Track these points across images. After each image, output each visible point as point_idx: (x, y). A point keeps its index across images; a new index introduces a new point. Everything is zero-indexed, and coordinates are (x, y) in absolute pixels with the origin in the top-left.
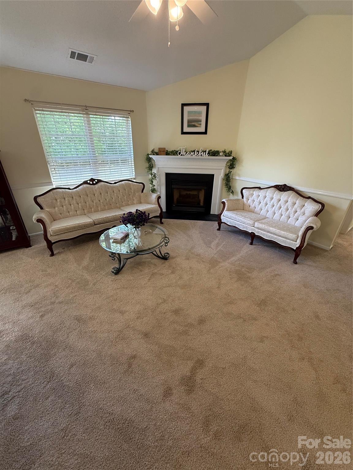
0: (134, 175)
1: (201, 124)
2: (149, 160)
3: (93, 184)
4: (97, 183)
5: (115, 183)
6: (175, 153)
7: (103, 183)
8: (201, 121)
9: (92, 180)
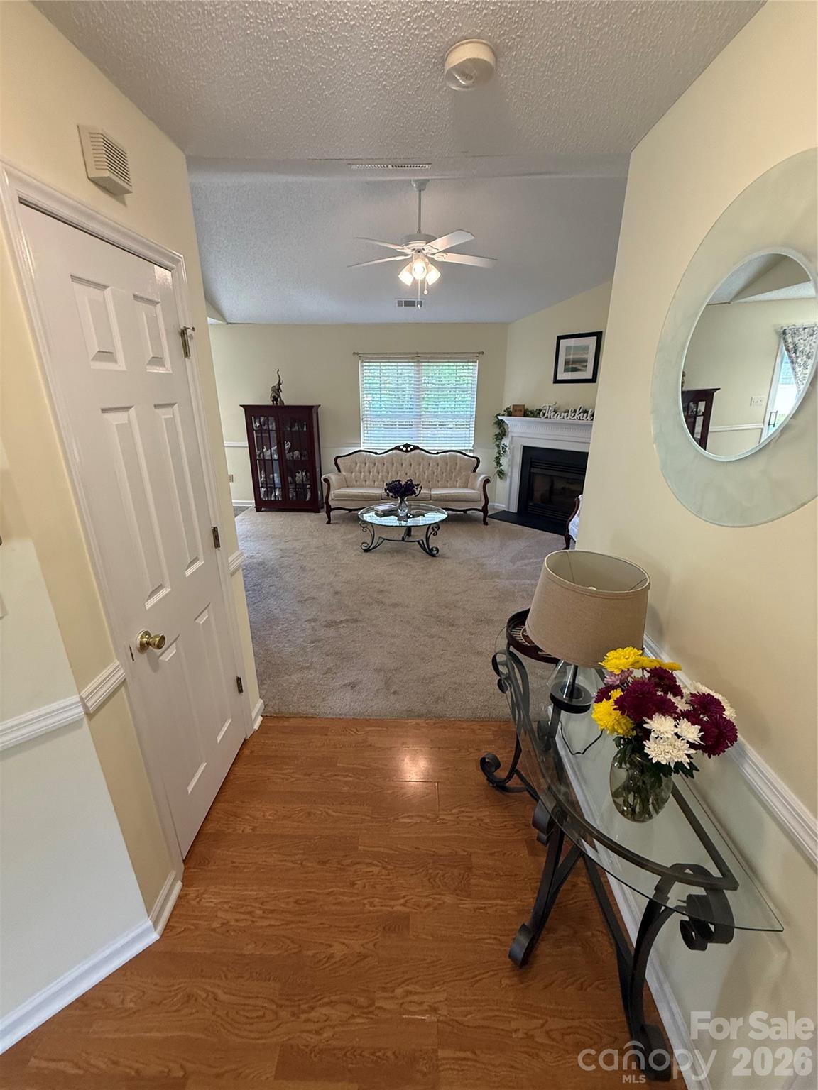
0: (472, 445)
1: (586, 366)
2: (500, 424)
3: (407, 451)
4: (412, 450)
5: (438, 453)
6: (536, 414)
7: (418, 451)
8: (586, 361)
9: (407, 446)
